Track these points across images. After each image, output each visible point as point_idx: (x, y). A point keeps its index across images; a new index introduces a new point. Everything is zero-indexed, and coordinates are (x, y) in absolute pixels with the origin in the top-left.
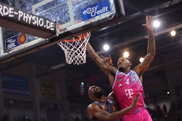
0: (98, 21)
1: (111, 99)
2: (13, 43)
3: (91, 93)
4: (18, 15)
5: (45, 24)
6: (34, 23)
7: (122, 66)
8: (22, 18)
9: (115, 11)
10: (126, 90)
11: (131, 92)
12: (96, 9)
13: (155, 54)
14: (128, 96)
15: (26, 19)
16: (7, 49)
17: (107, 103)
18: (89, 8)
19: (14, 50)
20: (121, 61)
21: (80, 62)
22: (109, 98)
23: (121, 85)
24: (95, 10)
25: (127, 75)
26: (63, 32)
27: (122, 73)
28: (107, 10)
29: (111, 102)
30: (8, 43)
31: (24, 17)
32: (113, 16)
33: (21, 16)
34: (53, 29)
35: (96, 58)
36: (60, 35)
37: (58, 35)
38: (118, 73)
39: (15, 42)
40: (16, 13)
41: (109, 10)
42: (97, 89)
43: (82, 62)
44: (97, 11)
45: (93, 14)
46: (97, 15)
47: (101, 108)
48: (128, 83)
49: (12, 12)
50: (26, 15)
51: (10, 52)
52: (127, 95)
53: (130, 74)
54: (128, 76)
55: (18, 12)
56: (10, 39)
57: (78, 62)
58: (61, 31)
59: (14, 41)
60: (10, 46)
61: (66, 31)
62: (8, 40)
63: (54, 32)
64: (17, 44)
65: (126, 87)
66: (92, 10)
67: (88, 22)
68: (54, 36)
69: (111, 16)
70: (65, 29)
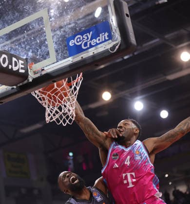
0: (93, 57)
5: (10, 63)
11: (132, 178)
12: (90, 37)
18: (79, 36)
21: (67, 121)
23: (117, 166)
24: (88, 38)
25: (127, 150)
26: (38, 75)
27: (119, 146)
28: (107, 38)
32: (117, 47)
34: (23, 71)
36: (34, 80)
37: (31, 80)
41: (110, 37)
43: (70, 121)
44: (91, 40)
45: (86, 44)
46: (91, 46)
48: (128, 163)
52: (125, 182)
53: (133, 148)
57: (64, 121)
58: (35, 73)
61: (43, 73)
63: (25, 76)
66: (83, 38)
67: (78, 58)
68: (26, 82)
69: (113, 48)
70: (43, 70)
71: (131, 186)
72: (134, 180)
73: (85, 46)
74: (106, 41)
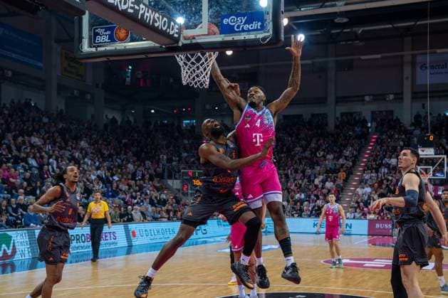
0: (245, 41)
1: (231, 141)
2: (106, 35)
3: (207, 129)
4: (139, 10)
5: (169, 27)
6: (156, 25)
7: (254, 100)
8: (143, 15)
9: (271, 32)
10: (254, 135)
11: (260, 138)
12: (243, 21)
13: (298, 89)
14: (256, 143)
15: (147, 17)
16: (95, 43)
17: (227, 145)
18: (234, 17)
19: (108, 48)
20: (253, 93)
21: (198, 84)
22: (228, 139)
23: (248, 126)
24: (241, 22)
25: (258, 114)
26: (188, 42)
27: (252, 109)
28: (259, 28)
29: (232, 146)
30: (98, 34)
31: (146, 14)
32: (268, 40)
33: (143, 12)
34: (176, 35)
35: (220, 80)
36: (183, 45)
37: (180, 44)
38: (246, 108)
39: (109, 35)
40: (136, 7)
41: (263, 28)
42: (216, 125)
43: (201, 85)
44: (244, 24)
45: (238, 27)
46: (243, 31)
47: (218, 151)
48: (258, 124)
49: (132, 5)
50: (148, 12)
51: (99, 49)
52: (254, 140)
53: (263, 113)
54: (260, 116)
55: (139, 6)
56: (101, 28)
57: (196, 83)
58: (185, 39)
59: (108, 33)
60: (99, 39)
61: (194, 41)
62: (97, 29)
63: (177, 40)
64: (112, 39)
65: (256, 130)
66: (237, 20)
67: (229, 38)
68: (176, 45)
69: (264, 39)
70: (194, 38)
71: (258, 144)
72: (262, 140)
73: (237, 28)
74: (257, 30)
